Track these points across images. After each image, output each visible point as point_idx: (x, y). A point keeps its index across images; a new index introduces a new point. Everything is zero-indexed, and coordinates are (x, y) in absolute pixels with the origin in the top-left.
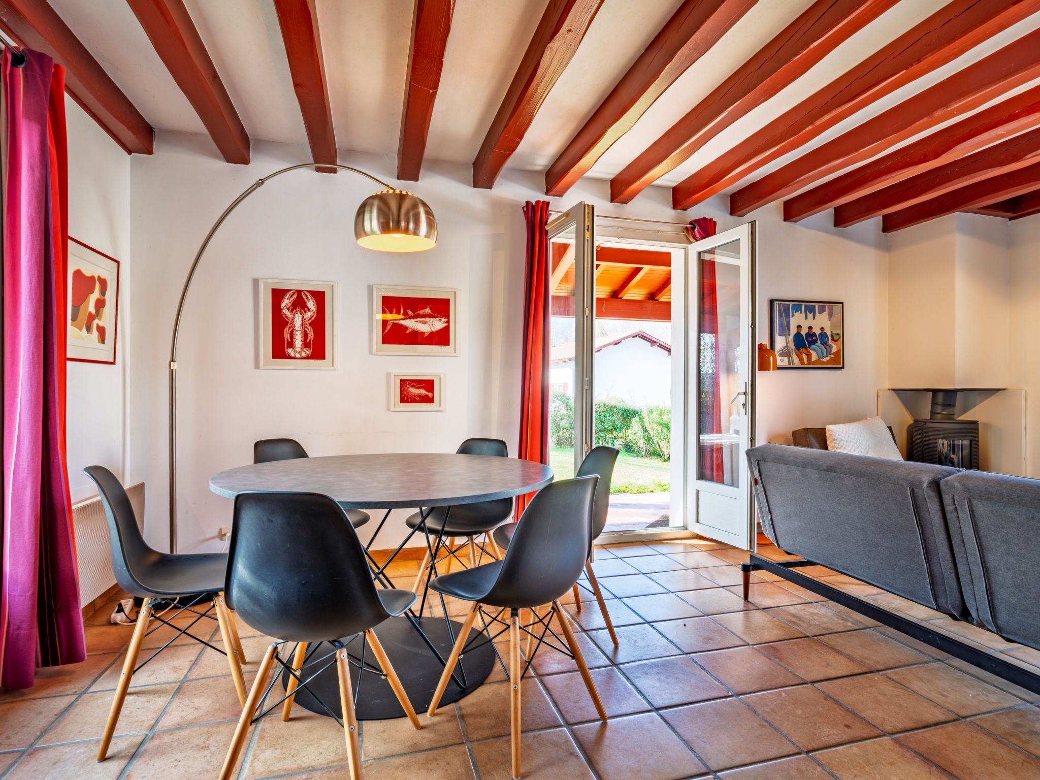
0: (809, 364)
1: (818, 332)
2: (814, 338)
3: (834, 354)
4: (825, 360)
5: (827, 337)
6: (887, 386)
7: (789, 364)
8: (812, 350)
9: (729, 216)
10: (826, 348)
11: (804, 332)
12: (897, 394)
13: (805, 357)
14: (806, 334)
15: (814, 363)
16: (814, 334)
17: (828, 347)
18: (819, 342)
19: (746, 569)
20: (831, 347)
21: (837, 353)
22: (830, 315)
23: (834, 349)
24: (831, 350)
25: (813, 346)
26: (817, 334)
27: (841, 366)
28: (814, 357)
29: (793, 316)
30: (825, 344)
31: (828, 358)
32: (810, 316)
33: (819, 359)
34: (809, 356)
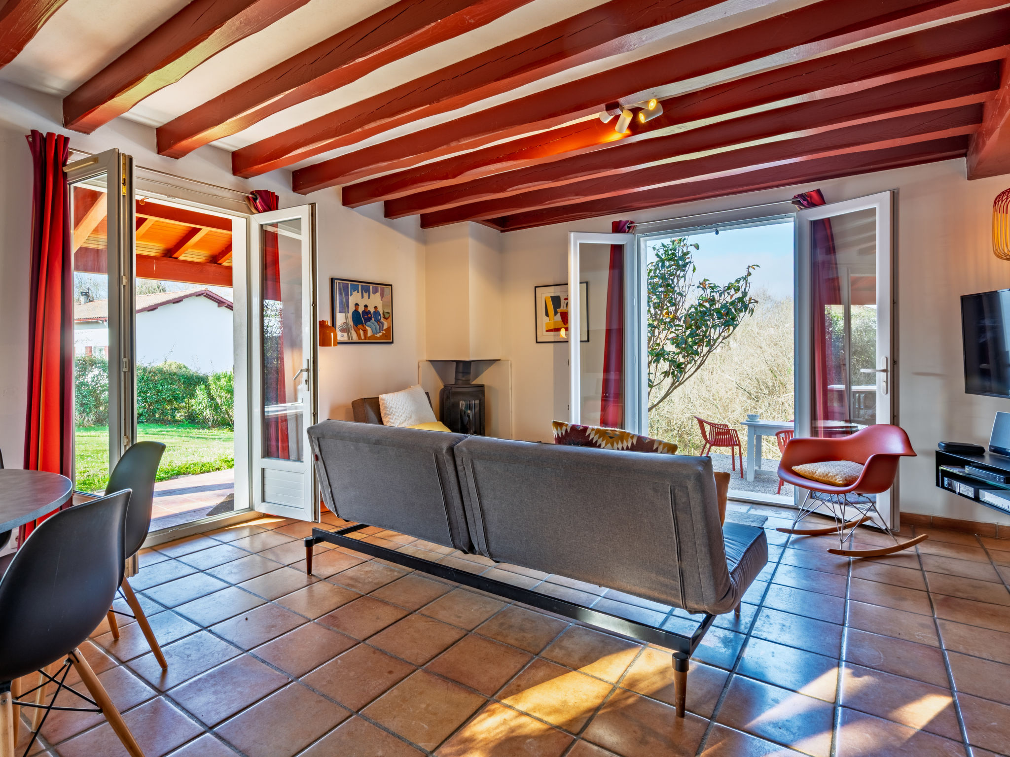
0: (365, 339)
1: (372, 310)
2: (369, 316)
3: (385, 330)
4: (378, 335)
5: (380, 315)
6: (425, 358)
7: (349, 339)
8: (368, 326)
9: (292, 192)
10: (379, 325)
11: (361, 309)
12: (432, 364)
13: (362, 332)
14: (363, 312)
15: (369, 338)
16: (369, 312)
17: (381, 324)
18: (373, 319)
19: (309, 544)
20: (383, 324)
21: (388, 329)
22: (382, 296)
23: (386, 327)
24: (383, 327)
25: (368, 323)
26: (372, 312)
27: (391, 341)
28: (370, 333)
29: (351, 295)
30: (378, 321)
31: (381, 334)
32: (366, 295)
33: (373, 335)
34: (365, 331)
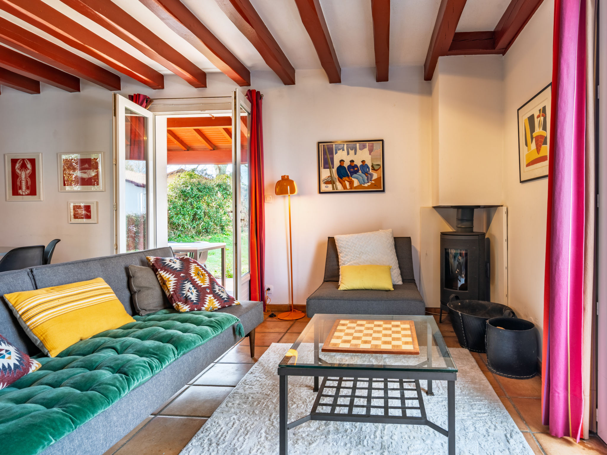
0: (351, 189)
1: (359, 164)
2: (356, 169)
3: (374, 180)
4: (366, 185)
5: (368, 167)
6: (431, 205)
7: (333, 189)
8: (354, 178)
10: (367, 176)
11: (346, 164)
12: (437, 211)
13: (347, 184)
14: (348, 166)
15: (356, 188)
16: (356, 166)
17: (369, 176)
18: (360, 171)
20: (372, 175)
21: (378, 179)
22: (371, 151)
23: (375, 176)
24: (372, 177)
25: (355, 175)
26: (359, 166)
27: (382, 189)
28: (356, 183)
29: (336, 153)
30: (366, 173)
31: (369, 184)
32: (352, 152)
33: (361, 185)
34: (351, 183)
